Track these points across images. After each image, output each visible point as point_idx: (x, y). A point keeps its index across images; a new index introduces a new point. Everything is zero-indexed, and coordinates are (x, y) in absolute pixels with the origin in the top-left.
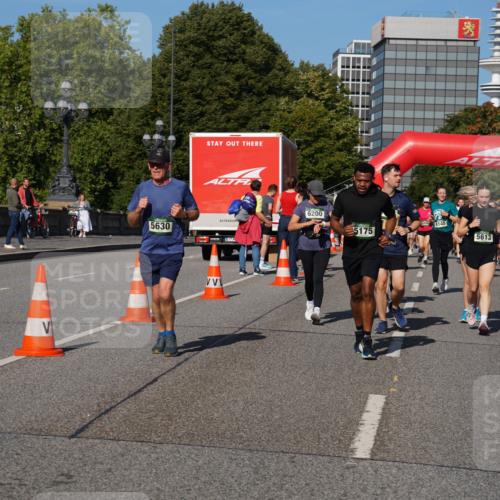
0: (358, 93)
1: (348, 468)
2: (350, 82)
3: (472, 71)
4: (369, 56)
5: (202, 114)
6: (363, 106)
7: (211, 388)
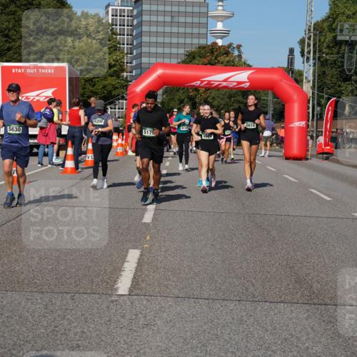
0: (124, 35)
1: (112, 302)
2: (118, 27)
3: (203, 20)
4: (131, 8)
5: (9, 49)
6: (127, 44)
7: (15, 249)
